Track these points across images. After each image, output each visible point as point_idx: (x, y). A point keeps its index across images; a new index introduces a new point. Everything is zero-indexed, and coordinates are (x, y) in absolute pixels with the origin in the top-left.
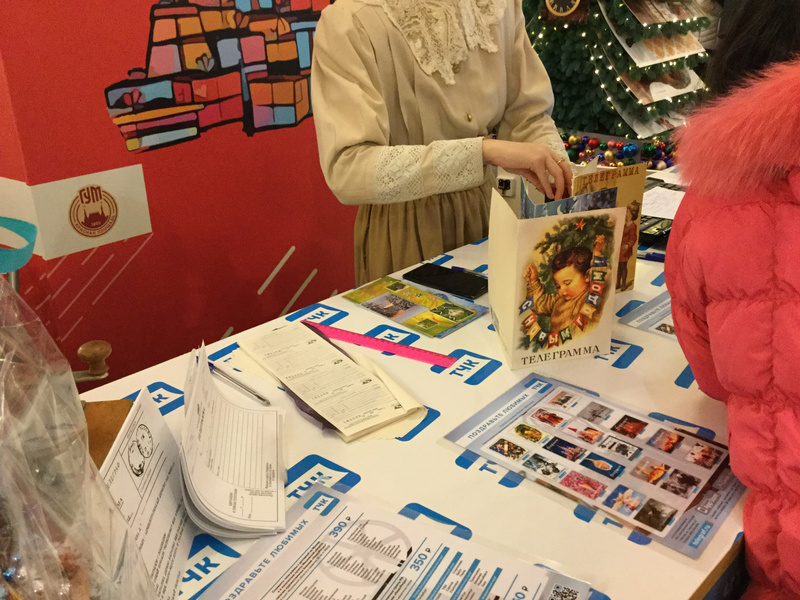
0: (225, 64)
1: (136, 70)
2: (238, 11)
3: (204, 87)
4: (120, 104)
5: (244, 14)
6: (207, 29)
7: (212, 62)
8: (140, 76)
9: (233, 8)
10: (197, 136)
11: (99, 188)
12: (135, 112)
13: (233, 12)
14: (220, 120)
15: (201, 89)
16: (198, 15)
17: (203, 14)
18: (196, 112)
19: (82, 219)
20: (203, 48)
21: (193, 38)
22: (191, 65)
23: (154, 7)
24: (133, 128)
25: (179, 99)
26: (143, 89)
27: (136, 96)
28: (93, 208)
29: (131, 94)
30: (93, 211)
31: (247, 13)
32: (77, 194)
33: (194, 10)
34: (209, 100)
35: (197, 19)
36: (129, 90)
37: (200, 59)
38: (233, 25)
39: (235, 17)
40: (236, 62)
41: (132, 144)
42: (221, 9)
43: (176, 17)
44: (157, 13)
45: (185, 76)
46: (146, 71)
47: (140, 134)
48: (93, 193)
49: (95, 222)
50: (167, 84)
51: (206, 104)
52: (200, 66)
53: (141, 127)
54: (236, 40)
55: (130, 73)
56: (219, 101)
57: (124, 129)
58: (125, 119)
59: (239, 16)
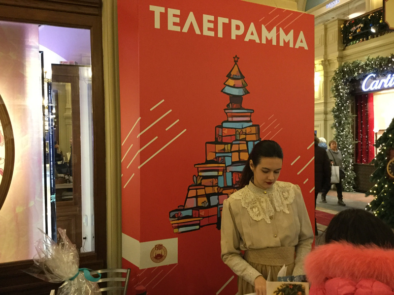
0: (212, 204)
1: (181, 206)
2: (219, 187)
3: (203, 212)
4: (174, 217)
5: (221, 188)
6: (207, 193)
7: (207, 204)
8: (182, 208)
9: (217, 186)
10: (199, 229)
11: (162, 245)
12: (178, 220)
13: (217, 187)
14: (208, 223)
15: (202, 213)
16: (204, 188)
17: (206, 188)
18: (199, 220)
19: (154, 256)
20: (205, 199)
21: (202, 196)
22: (200, 204)
23: (190, 186)
24: (177, 225)
25: (194, 216)
26: (182, 212)
27: (179, 214)
28: (159, 252)
29: (178, 214)
30: (159, 253)
31: (222, 188)
32: (154, 246)
33: (203, 187)
34: (205, 216)
35: (204, 190)
36: (177, 212)
37: (204, 202)
38: (216, 192)
39: (217, 189)
40: (216, 204)
41: (176, 231)
42: (212, 186)
43: (196, 189)
44: (190, 188)
45: (198, 208)
46: (184, 206)
47: (179, 227)
48: (159, 247)
49: (159, 257)
50: (191, 210)
51: (204, 218)
52: (203, 205)
53: (179, 225)
54: (217, 196)
55: (178, 207)
56: (208, 217)
57: (173, 225)
58: (174, 222)
59: (219, 188)
